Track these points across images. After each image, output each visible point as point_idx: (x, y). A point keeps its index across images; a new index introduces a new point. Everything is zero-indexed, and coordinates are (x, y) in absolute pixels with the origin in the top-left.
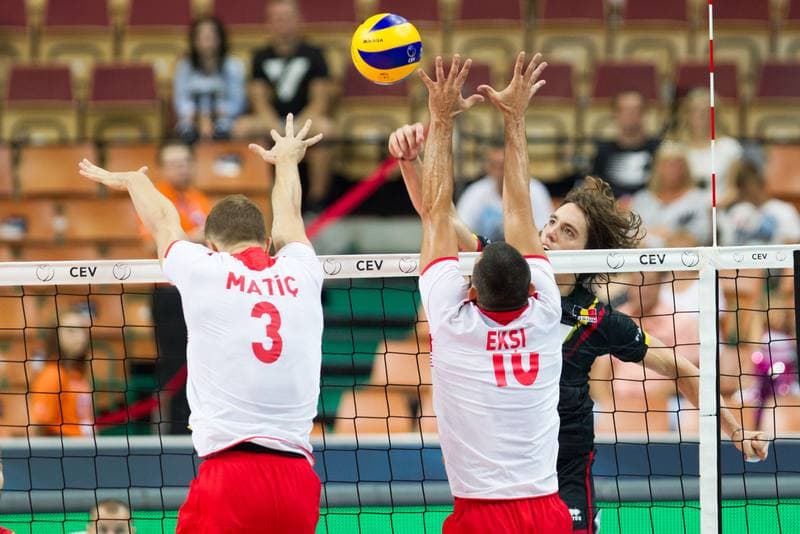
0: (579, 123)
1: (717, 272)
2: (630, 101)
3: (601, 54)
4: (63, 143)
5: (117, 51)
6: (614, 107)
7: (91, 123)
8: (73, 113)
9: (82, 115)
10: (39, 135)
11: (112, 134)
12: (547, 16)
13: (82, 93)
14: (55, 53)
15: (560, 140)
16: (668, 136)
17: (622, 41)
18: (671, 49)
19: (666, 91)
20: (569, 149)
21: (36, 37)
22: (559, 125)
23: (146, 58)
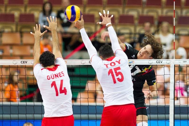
0: (135, 30)
1: (174, 65)
2: (147, 24)
3: (141, 13)
4: (12, 32)
5: (25, 10)
6: (143, 26)
7: (19, 28)
8: (15, 25)
9: (17, 25)
10: (6, 30)
11: (24, 30)
12: (128, 4)
13: (17, 20)
14: (10, 10)
15: (130, 34)
16: (156, 33)
17: (146, 10)
18: (157, 12)
19: (156, 23)
20: (133, 36)
21: (6, 7)
22: (130, 30)
23: (32, 12)
